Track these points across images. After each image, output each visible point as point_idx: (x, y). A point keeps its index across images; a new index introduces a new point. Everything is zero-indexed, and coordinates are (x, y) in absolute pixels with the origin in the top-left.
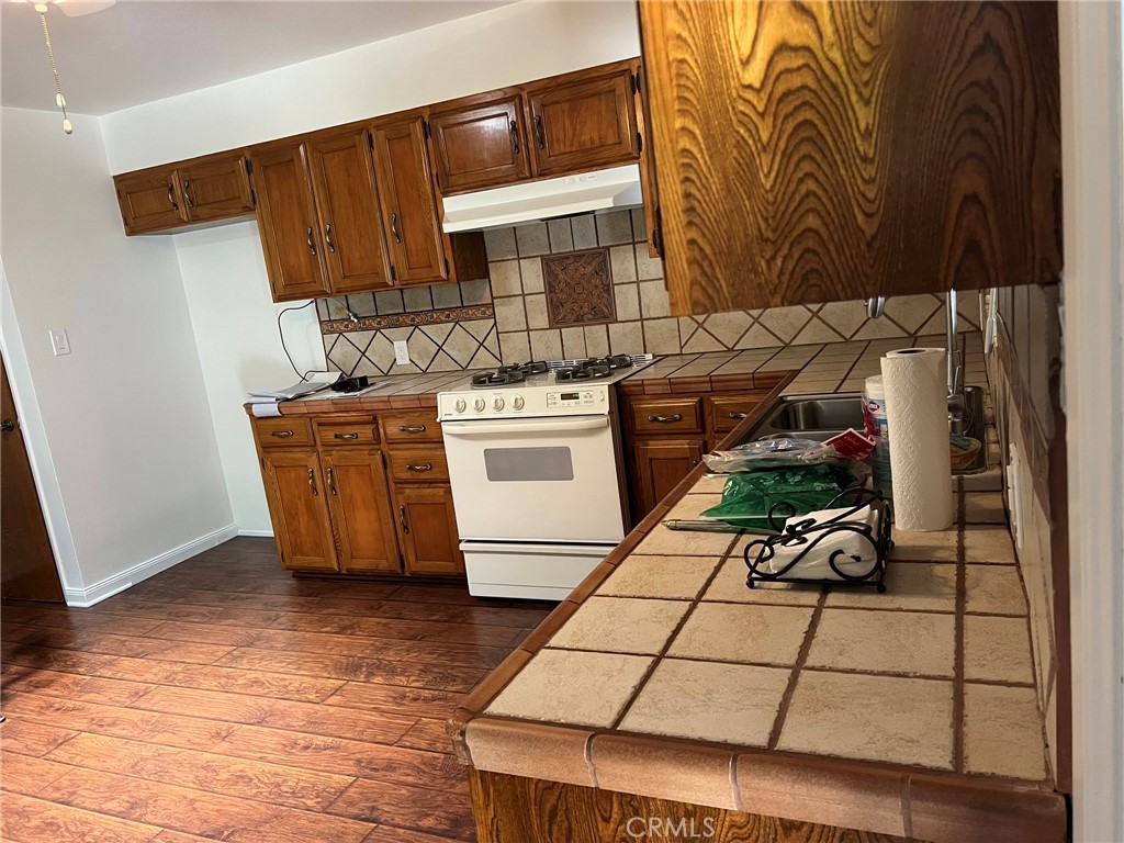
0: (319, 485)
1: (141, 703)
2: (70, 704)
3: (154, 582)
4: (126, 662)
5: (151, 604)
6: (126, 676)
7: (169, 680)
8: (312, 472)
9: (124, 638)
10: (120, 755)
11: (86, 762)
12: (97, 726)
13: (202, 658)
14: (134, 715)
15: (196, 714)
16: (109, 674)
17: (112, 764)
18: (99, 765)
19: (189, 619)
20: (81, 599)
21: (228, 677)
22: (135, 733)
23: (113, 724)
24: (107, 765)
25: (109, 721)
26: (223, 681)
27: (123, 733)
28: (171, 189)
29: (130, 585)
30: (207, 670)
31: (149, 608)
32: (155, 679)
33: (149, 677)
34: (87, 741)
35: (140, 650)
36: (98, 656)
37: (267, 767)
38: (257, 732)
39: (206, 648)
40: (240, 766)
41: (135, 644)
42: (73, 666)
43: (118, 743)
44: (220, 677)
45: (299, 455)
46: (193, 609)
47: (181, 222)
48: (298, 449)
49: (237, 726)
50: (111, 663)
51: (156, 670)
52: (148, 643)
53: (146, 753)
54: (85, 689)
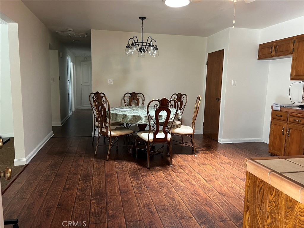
0: (285, 132)
1: (221, 165)
2: (209, 159)
3: (237, 144)
4: (223, 156)
5: (234, 148)
6: (222, 159)
7: (229, 163)
8: (284, 128)
9: (225, 152)
10: (212, 171)
11: (206, 169)
12: (211, 165)
13: (238, 162)
14: (219, 166)
15: (231, 172)
16: (219, 157)
17: (210, 172)
18: (208, 171)
19: (240, 154)
20: (221, 141)
21: (241, 168)
22: (217, 169)
23: (214, 166)
24: (209, 172)
25: (214, 165)
26: (240, 169)
27: (215, 168)
28: (272, 48)
29: (232, 143)
30: (238, 165)
31: (233, 148)
32: (226, 162)
33: (225, 161)
34: (208, 166)
35: (227, 155)
36: (218, 153)
37: (239, 189)
38: (241, 181)
39: (240, 161)
40: (233, 185)
41: (226, 154)
42: (213, 153)
43: (213, 169)
44: (240, 168)
45: (282, 123)
46: (242, 152)
47: (272, 57)
48: (282, 121)
49: (237, 178)
50: (220, 155)
51: (228, 160)
52: (229, 155)
53: (217, 173)
54: (213, 157)
